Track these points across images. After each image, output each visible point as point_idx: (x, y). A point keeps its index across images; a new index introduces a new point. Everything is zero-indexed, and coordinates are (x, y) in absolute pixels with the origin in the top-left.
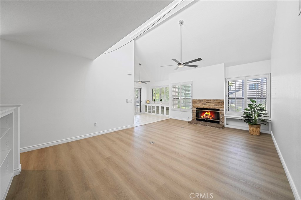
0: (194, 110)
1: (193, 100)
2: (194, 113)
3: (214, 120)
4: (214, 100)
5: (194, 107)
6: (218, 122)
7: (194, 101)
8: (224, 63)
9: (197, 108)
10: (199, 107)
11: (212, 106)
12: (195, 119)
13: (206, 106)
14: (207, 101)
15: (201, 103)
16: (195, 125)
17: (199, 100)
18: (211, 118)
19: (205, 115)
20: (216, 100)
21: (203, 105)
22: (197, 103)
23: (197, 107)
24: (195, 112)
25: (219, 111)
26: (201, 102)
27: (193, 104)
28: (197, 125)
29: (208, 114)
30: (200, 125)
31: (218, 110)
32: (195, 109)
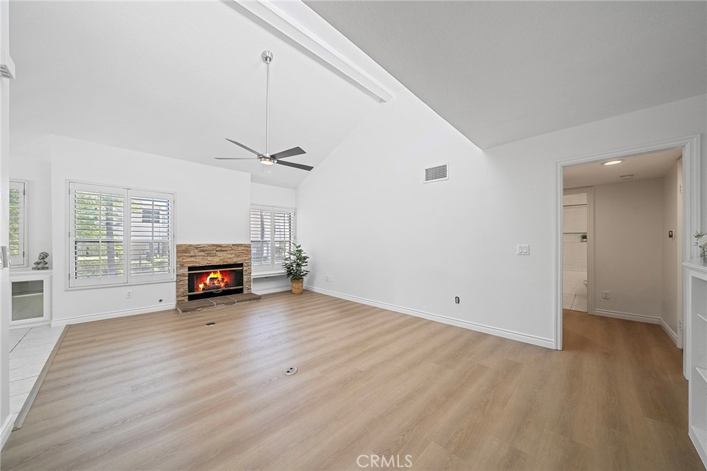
0: (183, 275)
1: (178, 246)
2: (182, 283)
3: (231, 288)
4: (233, 245)
5: (182, 266)
6: (241, 291)
7: (183, 250)
8: (250, 174)
9: (190, 269)
10: (197, 265)
11: (230, 258)
12: (187, 297)
13: (215, 261)
14: (220, 248)
15: (203, 253)
16: (206, 310)
17: (197, 247)
18: (222, 285)
19: (208, 281)
20: (238, 245)
21: (209, 258)
22: (192, 254)
23: (191, 265)
24: (187, 278)
25: (242, 267)
26: (203, 251)
27: (178, 257)
28: (211, 309)
29: (215, 276)
30: (219, 307)
31: (241, 265)
32: (186, 271)
